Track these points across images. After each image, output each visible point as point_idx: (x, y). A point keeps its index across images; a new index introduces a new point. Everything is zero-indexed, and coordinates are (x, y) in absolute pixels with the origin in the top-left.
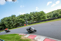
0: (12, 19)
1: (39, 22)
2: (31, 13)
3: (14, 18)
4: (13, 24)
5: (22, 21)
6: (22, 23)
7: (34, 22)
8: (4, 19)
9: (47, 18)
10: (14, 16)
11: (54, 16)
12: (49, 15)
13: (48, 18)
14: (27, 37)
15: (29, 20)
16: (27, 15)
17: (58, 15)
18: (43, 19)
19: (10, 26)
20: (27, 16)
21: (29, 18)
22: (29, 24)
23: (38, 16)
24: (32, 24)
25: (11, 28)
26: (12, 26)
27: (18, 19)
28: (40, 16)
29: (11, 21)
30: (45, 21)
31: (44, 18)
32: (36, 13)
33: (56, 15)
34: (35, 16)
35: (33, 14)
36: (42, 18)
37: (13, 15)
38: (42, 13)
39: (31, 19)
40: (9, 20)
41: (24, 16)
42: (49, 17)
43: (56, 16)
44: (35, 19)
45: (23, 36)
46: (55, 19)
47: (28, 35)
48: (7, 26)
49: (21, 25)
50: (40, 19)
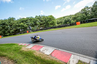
0: (9, 22)
1: (46, 29)
2: (36, 16)
3: (12, 22)
4: (11, 30)
5: (24, 26)
6: (23, 29)
7: (41, 28)
9: (57, 25)
10: (13, 19)
11: (66, 22)
13: (59, 25)
15: (33, 26)
16: (31, 19)
17: (70, 22)
18: (52, 26)
19: (6, 32)
21: (33, 23)
22: (34, 31)
23: (45, 21)
24: (37, 30)
26: (9, 32)
27: (18, 23)
28: (48, 21)
29: (7, 25)
30: (55, 28)
31: (53, 24)
32: (44, 17)
33: (68, 21)
34: (42, 21)
35: (39, 18)
36: (51, 24)
38: (51, 18)
39: (36, 24)
40: (4, 24)
43: (68, 23)
44: (41, 24)
45: (24, 46)
46: (67, 26)
47: (31, 46)
49: (22, 31)
50: (48, 25)
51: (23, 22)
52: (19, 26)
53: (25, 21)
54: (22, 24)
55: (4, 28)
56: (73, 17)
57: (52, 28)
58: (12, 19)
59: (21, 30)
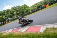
20: (8, 12)
21: (10, 14)
22: (12, 21)
23: (21, 10)
28: (23, 10)
34: (18, 11)
36: (26, 12)
38: (25, 7)
41: (4, 13)
44: (18, 14)
56: (43, 2)
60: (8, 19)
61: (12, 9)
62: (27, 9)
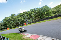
1: (41, 21)
2: (31, 10)
4: (13, 23)
5: (22, 20)
6: (22, 22)
7: (36, 20)
8: (5, 19)
12: (55, 10)
13: (55, 15)
14: (29, 37)
15: (29, 19)
16: (27, 13)
18: (47, 17)
19: (11, 25)
21: (29, 16)
22: (30, 23)
23: (40, 12)
25: (12, 28)
26: (13, 25)
27: (17, 18)
28: (43, 12)
29: (11, 20)
34: (36, 13)
36: (46, 15)
37: (13, 14)
39: (31, 17)
42: (56, 13)
44: (36, 17)
48: (8, 26)
50: (43, 16)
51: (21, 16)
52: (18, 20)
53: (22, 15)
54: (20, 18)
55: (9, 22)
57: (47, 19)
58: (13, 15)
59: (20, 23)
60: (26, 21)
61: (30, 11)
62: (48, 12)
